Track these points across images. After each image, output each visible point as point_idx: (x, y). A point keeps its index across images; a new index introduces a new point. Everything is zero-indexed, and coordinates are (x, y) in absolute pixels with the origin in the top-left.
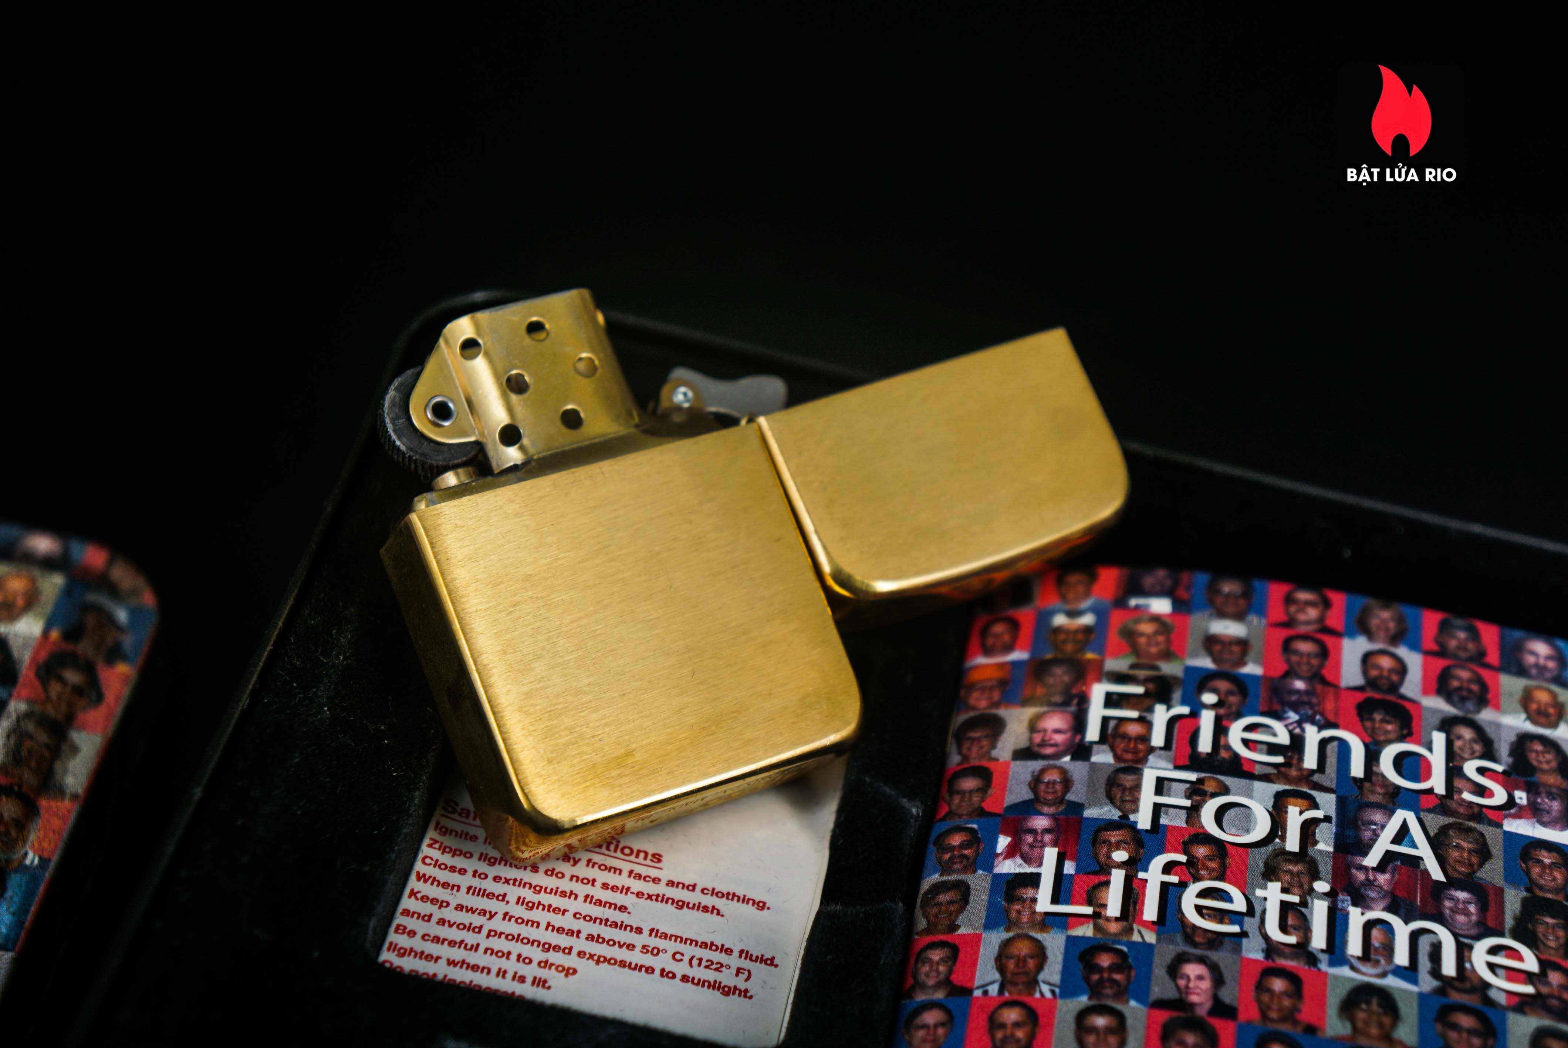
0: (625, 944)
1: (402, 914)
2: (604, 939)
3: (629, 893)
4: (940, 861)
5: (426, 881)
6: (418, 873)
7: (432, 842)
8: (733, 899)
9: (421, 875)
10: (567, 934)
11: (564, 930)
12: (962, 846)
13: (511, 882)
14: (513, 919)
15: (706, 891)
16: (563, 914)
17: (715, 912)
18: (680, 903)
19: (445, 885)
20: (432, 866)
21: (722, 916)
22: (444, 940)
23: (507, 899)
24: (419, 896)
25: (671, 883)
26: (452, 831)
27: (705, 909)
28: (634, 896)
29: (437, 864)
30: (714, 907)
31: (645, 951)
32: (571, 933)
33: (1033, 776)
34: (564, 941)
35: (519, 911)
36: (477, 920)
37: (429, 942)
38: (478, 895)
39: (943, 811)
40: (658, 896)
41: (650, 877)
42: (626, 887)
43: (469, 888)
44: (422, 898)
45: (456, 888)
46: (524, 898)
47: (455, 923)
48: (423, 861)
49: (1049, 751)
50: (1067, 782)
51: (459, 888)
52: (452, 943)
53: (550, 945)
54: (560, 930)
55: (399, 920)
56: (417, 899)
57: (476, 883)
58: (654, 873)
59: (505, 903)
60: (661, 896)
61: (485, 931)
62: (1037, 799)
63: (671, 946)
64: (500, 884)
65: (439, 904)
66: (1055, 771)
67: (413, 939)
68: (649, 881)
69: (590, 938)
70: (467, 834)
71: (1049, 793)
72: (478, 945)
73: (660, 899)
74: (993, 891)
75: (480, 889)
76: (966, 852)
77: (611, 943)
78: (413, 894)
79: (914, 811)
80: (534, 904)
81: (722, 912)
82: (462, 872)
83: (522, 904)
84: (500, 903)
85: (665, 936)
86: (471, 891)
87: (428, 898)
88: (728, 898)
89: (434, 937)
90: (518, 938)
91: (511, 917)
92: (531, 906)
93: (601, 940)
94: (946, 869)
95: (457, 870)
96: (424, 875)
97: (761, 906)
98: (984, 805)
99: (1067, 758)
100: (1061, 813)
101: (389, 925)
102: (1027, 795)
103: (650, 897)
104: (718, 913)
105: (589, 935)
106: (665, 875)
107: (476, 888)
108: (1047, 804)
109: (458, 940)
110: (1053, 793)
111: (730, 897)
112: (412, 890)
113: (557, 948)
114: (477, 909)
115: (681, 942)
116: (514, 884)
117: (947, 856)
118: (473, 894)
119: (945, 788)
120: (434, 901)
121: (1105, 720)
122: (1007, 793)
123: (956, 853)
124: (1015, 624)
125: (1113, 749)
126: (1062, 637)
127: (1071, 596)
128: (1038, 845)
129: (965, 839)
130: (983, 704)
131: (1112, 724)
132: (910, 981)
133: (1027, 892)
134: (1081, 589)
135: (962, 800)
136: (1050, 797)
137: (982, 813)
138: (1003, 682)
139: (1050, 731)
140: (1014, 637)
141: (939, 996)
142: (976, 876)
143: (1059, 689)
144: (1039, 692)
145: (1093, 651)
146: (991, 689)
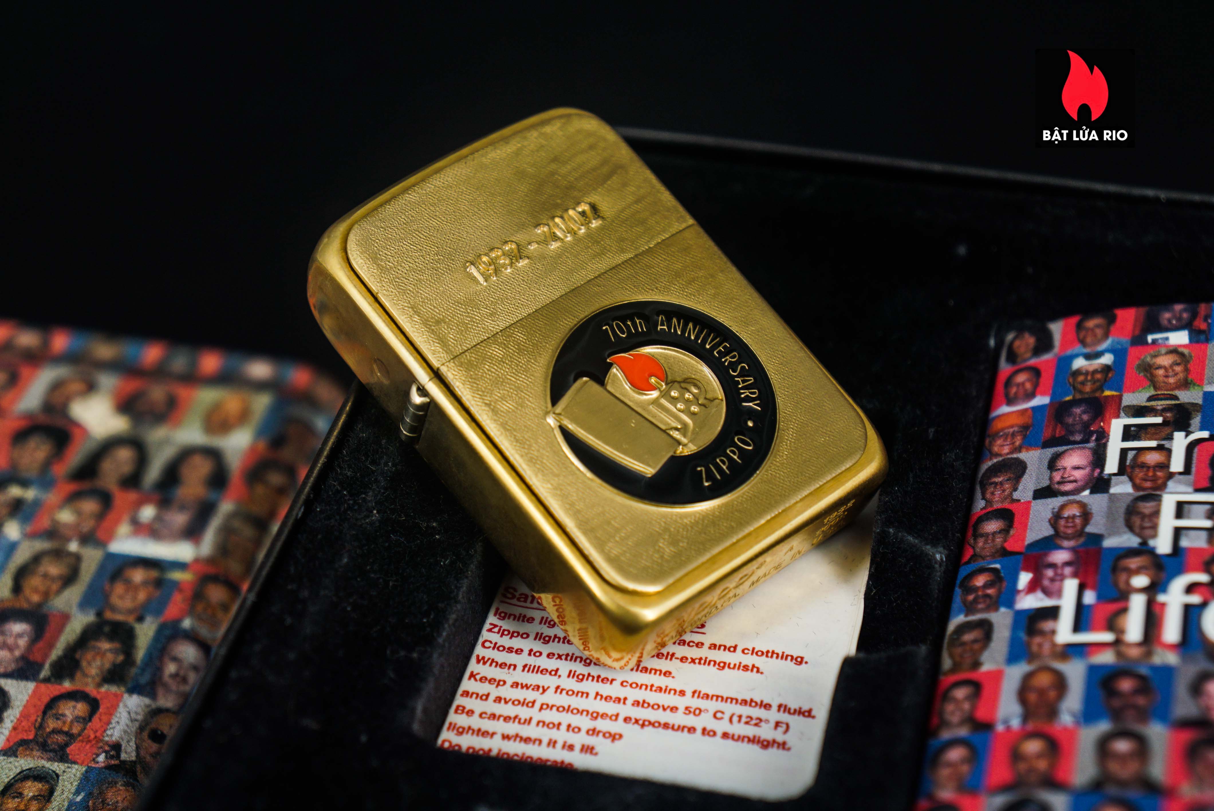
0: (668, 707)
1: (462, 695)
2: (649, 704)
3: (674, 659)
4: (964, 602)
5: (484, 663)
6: (478, 656)
7: (492, 627)
8: (772, 657)
9: (480, 658)
10: (614, 702)
11: (611, 698)
12: (986, 586)
13: (563, 657)
14: (564, 692)
15: (746, 651)
16: (611, 683)
17: (755, 670)
18: (722, 665)
19: (503, 665)
20: (491, 649)
21: (762, 673)
22: (500, 716)
23: (559, 673)
24: (478, 677)
25: (713, 646)
26: (510, 615)
27: (746, 668)
28: (678, 661)
29: (496, 647)
30: (753, 666)
31: (687, 712)
32: (618, 700)
33: (1053, 513)
34: (610, 708)
35: (571, 684)
36: (530, 695)
37: (486, 720)
38: (533, 672)
39: (968, 553)
40: (701, 659)
41: (693, 642)
42: (671, 653)
43: (525, 666)
44: (481, 679)
45: (512, 667)
46: (575, 671)
47: (510, 700)
48: (483, 645)
49: (1068, 487)
50: (1086, 515)
51: (515, 666)
52: (507, 719)
53: (598, 713)
54: (608, 698)
55: (459, 700)
56: (476, 680)
57: (532, 661)
58: (697, 638)
59: (557, 677)
60: (704, 659)
61: (537, 705)
62: (1057, 534)
63: (712, 706)
64: (553, 660)
65: (496, 683)
66: (1075, 505)
67: (471, 718)
68: (693, 646)
69: (637, 703)
70: (525, 616)
71: (1069, 527)
72: (531, 719)
73: (703, 662)
74: (1015, 626)
75: (535, 666)
76: (990, 591)
77: (656, 707)
78: (472, 676)
79: (938, 557)
80: (584, 676)
81: (761, 670)
82: (519, 651)
83: (573, 677)
84: (553, 677)
85: (707, 696)
86: (527, 669)
87: (486, 679)
88: (767, 656)
89: (491, 715)
90: (568, 709)
91: (562, 690)
92: (581, 678)
93: (646, 705)
94: (969, 609)
95: (514, 650)
96: (483, 658)
97: (799, 661)
98: (1006, 545)
99: (1087, 492)
100: (1082, 545)
101: (450, 705)
102: (1048, 531)
103: (693, 661)
104: (758, 671)
105: (635, 701)
106: (707, 640)
107: (531, 665)
108: (1068, 538)
109: (513, 715)
110: (1072, 527)
111: (770, 655)
112: (472, 672)
113: (604, 716)
114: (531, 685)
115: (722, 700)
116: (566, 659)
117: (971, 597)
118: (528, 671)
119: (970, 532)
120: (491, 681)
121: (1124, 452)
122: (1028, 531)
123: (980, 593)
124: (1036, 372)
125: (1131, 479)
126: (1081, 378)
127: (1089, 340)
128: (1058, 578)
129: (989, 579)
130: (1006, 450)
131: (1131, 455)
132: (935, 721)
133: (1047, 625)
134: (1099, 332)
135: (986, 542)
136: (1069, 531)
137: (1004, 553)
138: (1025, 428)
139: (1068, 469)
140: (1036, 386)
141: (963, 732)
142: (998, 613)
143: (1078, 427)
144: (1059, 432)
145: (1111, 389)
146: (1013, 435)
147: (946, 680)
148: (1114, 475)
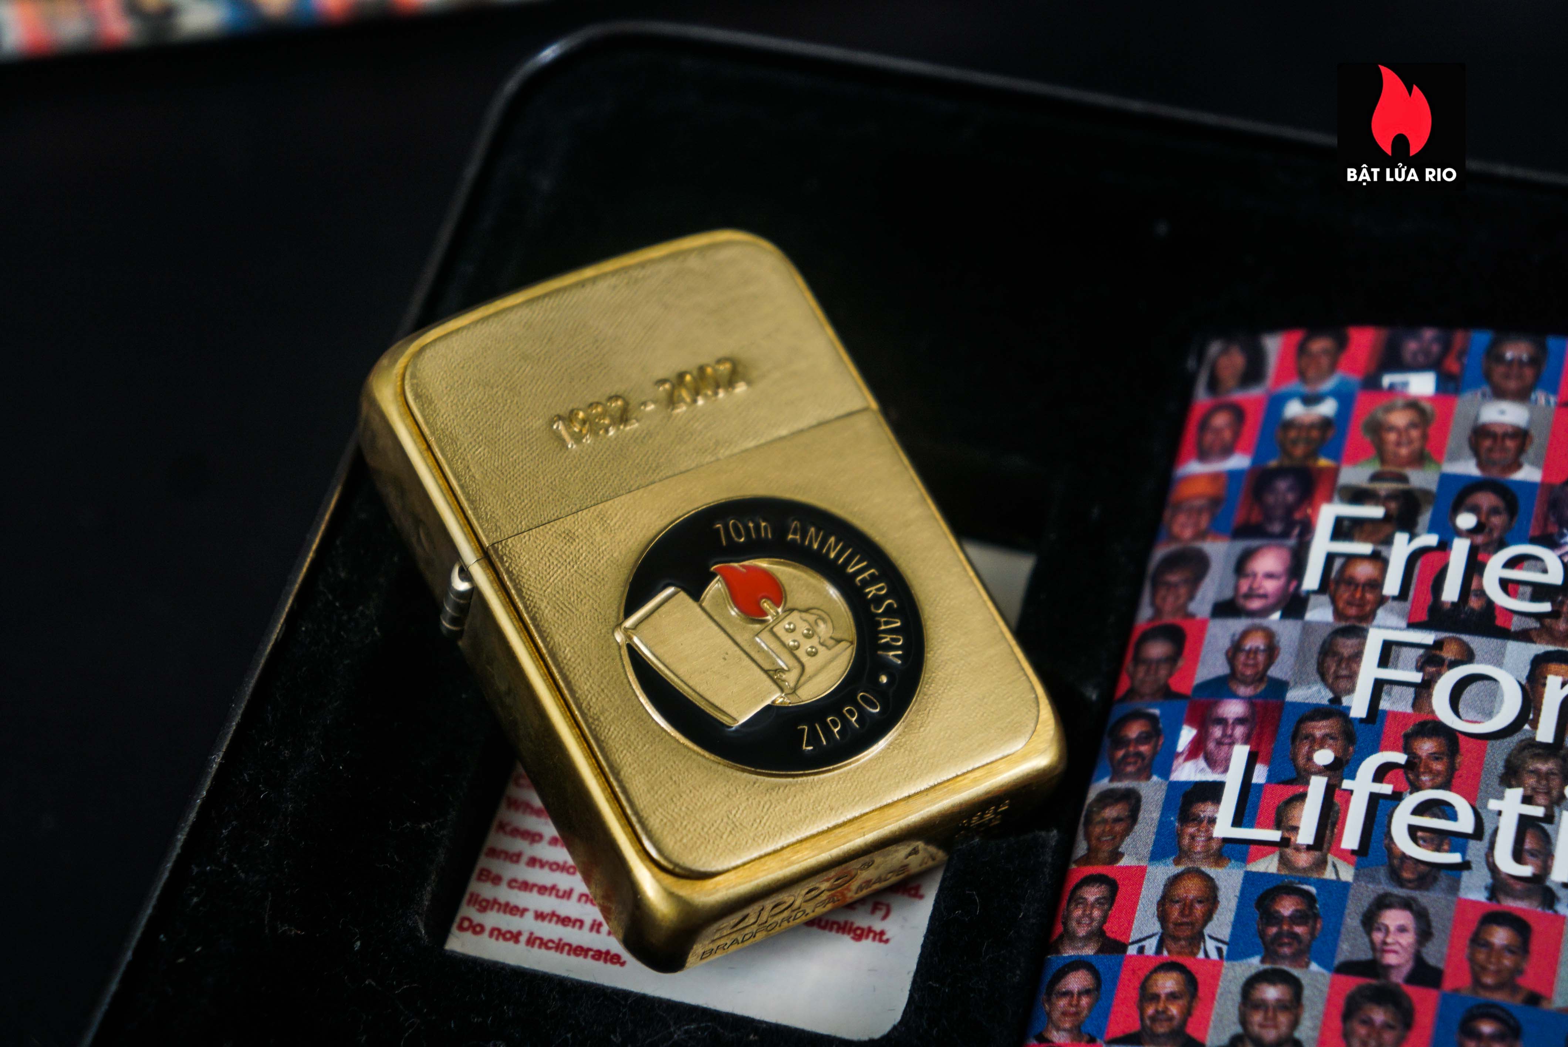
4: (1114, 757)
12: (1140, 740)
33: (1232, 641)
39: (1124, 687)
49: (1256, 604)
50: (1272, 650)
62: (1233, 675)
66: (1261, 633)
71: (1249, 665)
74: (1166, 808)
76: (1143, 749)
94: (1117, 769)
98: (1171, 682)
99: (1277, 615)
100: (1261, 695)
102: (1224, 669)
108: (1245, 682)
110: (1253, 666)
117: (1121, 754)
119: (1130, 654)
121: (1330, 558)
122: (1200, 664)
123: (1131, 749)
124: (1238, 412)
125: (1334, 601)
126: (1293, 434)
127: (1311, 373)
128: (1227, 741)
129: (1144, 729)
130: (1188, 533)
131: (1338, 563)
132: (1059, 929)
133: (1206, 810)
134: (1325, 361)
135: (1147, 672)
136: (1249, 672)
137: (1167, 694)
138: (1215, 502)
139: (1260, 575)
140: (1237, 435)
141: (1089, 951)
142: (1150, 783)
143: (1279, 512)
144: (1256, 517)
145: (1328, 456)
146: (1200, 511)
147: (1077, 872)
148: (1315, 592)
